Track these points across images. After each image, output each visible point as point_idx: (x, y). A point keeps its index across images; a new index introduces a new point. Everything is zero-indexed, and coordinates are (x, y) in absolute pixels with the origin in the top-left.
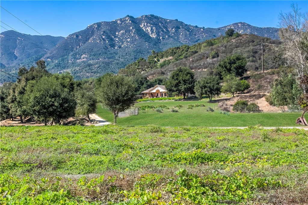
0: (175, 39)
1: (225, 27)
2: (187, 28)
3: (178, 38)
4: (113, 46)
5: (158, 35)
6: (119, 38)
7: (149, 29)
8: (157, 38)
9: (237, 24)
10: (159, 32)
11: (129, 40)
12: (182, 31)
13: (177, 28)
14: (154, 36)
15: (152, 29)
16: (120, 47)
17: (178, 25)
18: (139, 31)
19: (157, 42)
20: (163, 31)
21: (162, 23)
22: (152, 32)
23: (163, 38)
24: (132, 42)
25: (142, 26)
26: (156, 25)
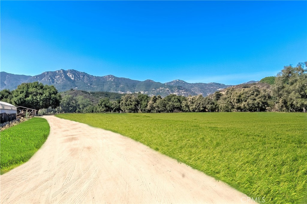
0: (82, 81)
1: (105, 76)
2: (88, 76)
3: (84, 80)
4: (53, 82)
5: (75, 78)
6: (57, 79)
7: (71, 76)
8: (74, 79)
9: (109, 75)
10: (75, 77)
11: (61, 80)
12: (86, 77)
13: (84, 76)
14: (73, 79)
15: (72, 76)
16: (57, 83)
17: (84, 74)
18: (66, 77)
19: (74, 82)
20: (77, 77)
21: (77, 73)
22: (72, 77)
23: (77, 80)
24: (62, 81)
25: (68, 74)
26: (74, 74)
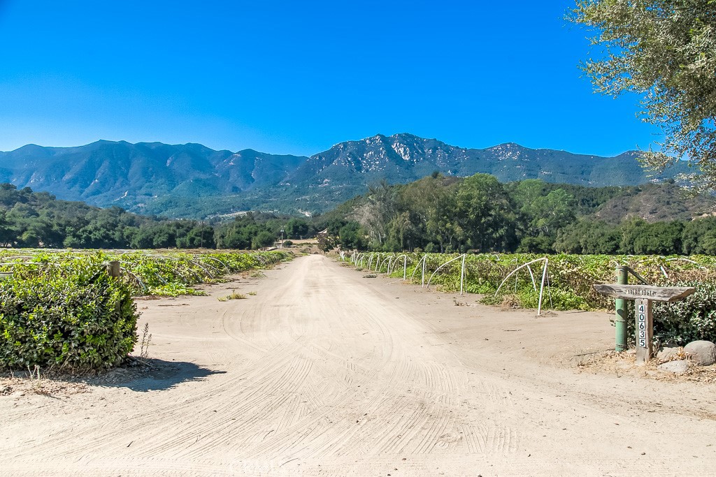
0: (431, 162)
1: (491, 148)
2: (446, 149)
3: (435, 160)
4: (359, 169)
5: (412, 157)
6: (367, 161)
7: (402, 150)
8: (410, 160)
9: (505, 145)
10: (413, 154)
11: (378, 163)
12: (440, 153)
13: (435, 149)
14: (407, 158)
15: (405, 150)
16: (367, 171)
17: (436, 145)
18: (391, 154)
19: (409, 165)
20: (418, 152)
21: (417, 143)
22: (405, 154)
23: (417, 161)
24: (381, 165)
25: (393, 147)
26: (410, 145)
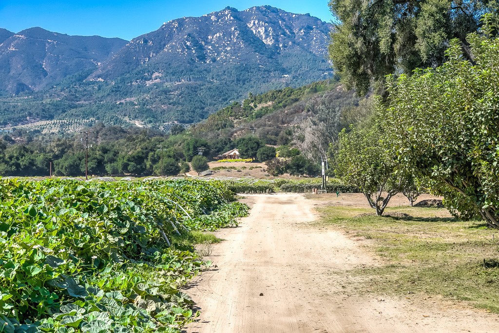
0: (303, 48)
2: (325, 28)
3: (309, 45)
4: (203, 58)
5: (277, 41)
6: (213, 46)
7: (262, 30)
8: (274, 45)
10: (278, 35)
11: (229, 49)
12: (315, 33)
13: (309, 28)
14: (269, 42)
15: (266, 31)
16: (214, 60)
17: (310, 23)
18: (246, 34)
19: (273, 52)
20: (284, 34)
21: (283, 20)
22: (267, 36)
23: (284, 46)
24: (234, 52)
25: (250, 25)
26: (273, 23)
